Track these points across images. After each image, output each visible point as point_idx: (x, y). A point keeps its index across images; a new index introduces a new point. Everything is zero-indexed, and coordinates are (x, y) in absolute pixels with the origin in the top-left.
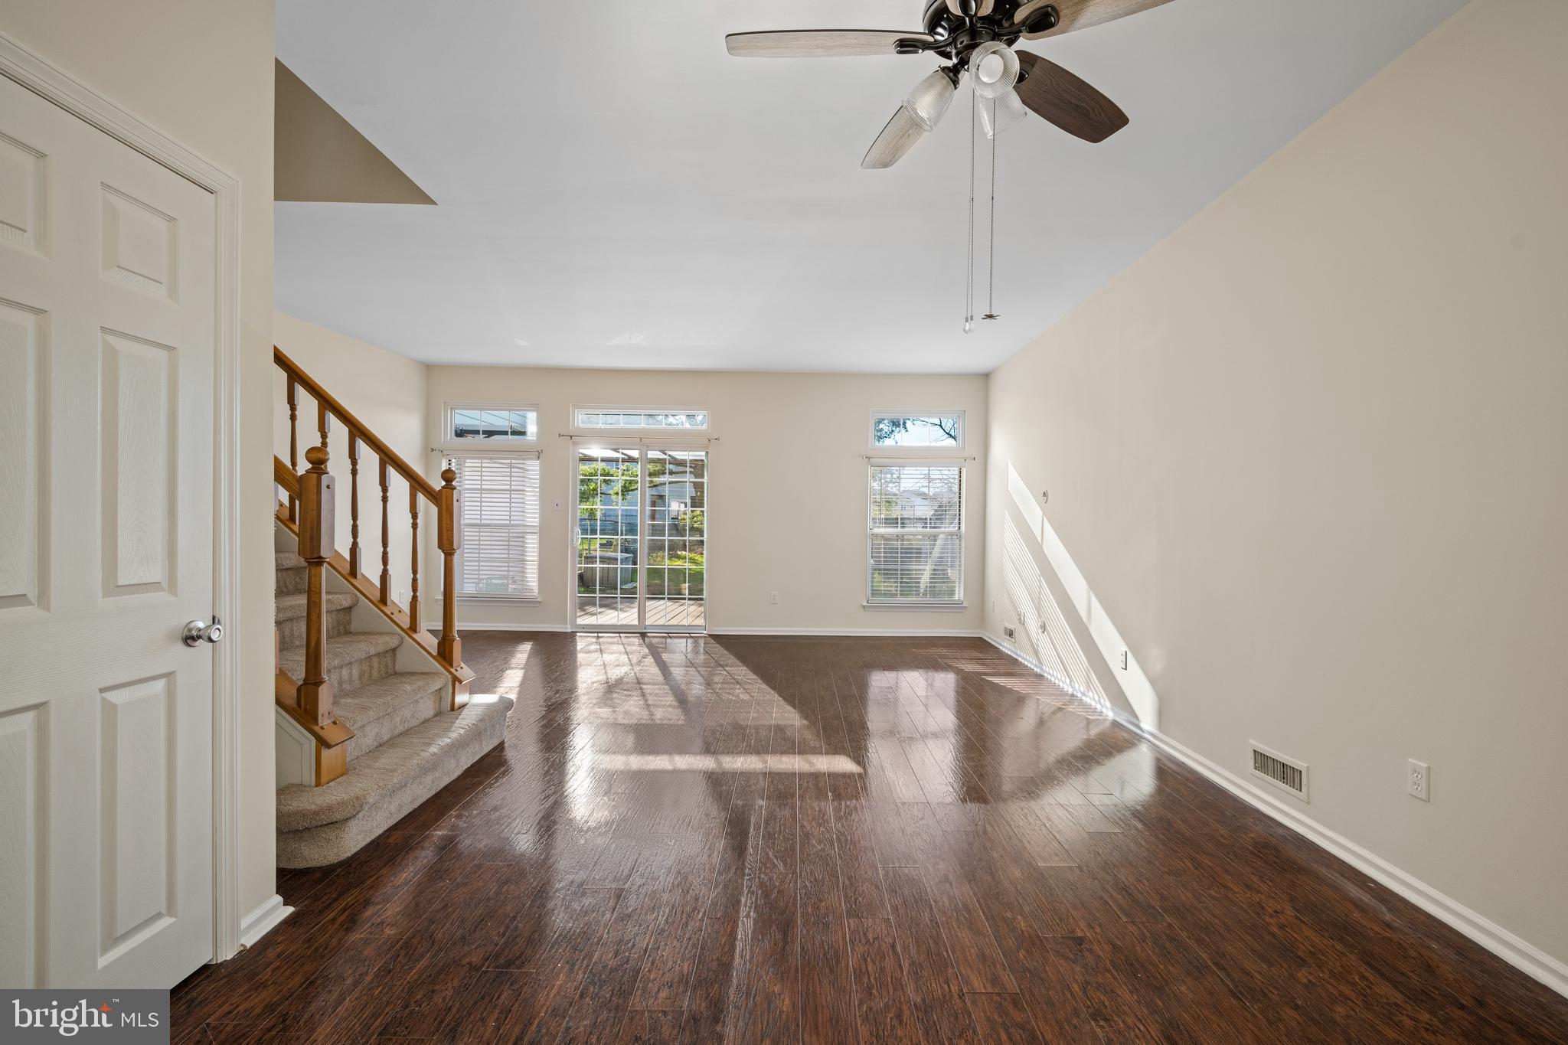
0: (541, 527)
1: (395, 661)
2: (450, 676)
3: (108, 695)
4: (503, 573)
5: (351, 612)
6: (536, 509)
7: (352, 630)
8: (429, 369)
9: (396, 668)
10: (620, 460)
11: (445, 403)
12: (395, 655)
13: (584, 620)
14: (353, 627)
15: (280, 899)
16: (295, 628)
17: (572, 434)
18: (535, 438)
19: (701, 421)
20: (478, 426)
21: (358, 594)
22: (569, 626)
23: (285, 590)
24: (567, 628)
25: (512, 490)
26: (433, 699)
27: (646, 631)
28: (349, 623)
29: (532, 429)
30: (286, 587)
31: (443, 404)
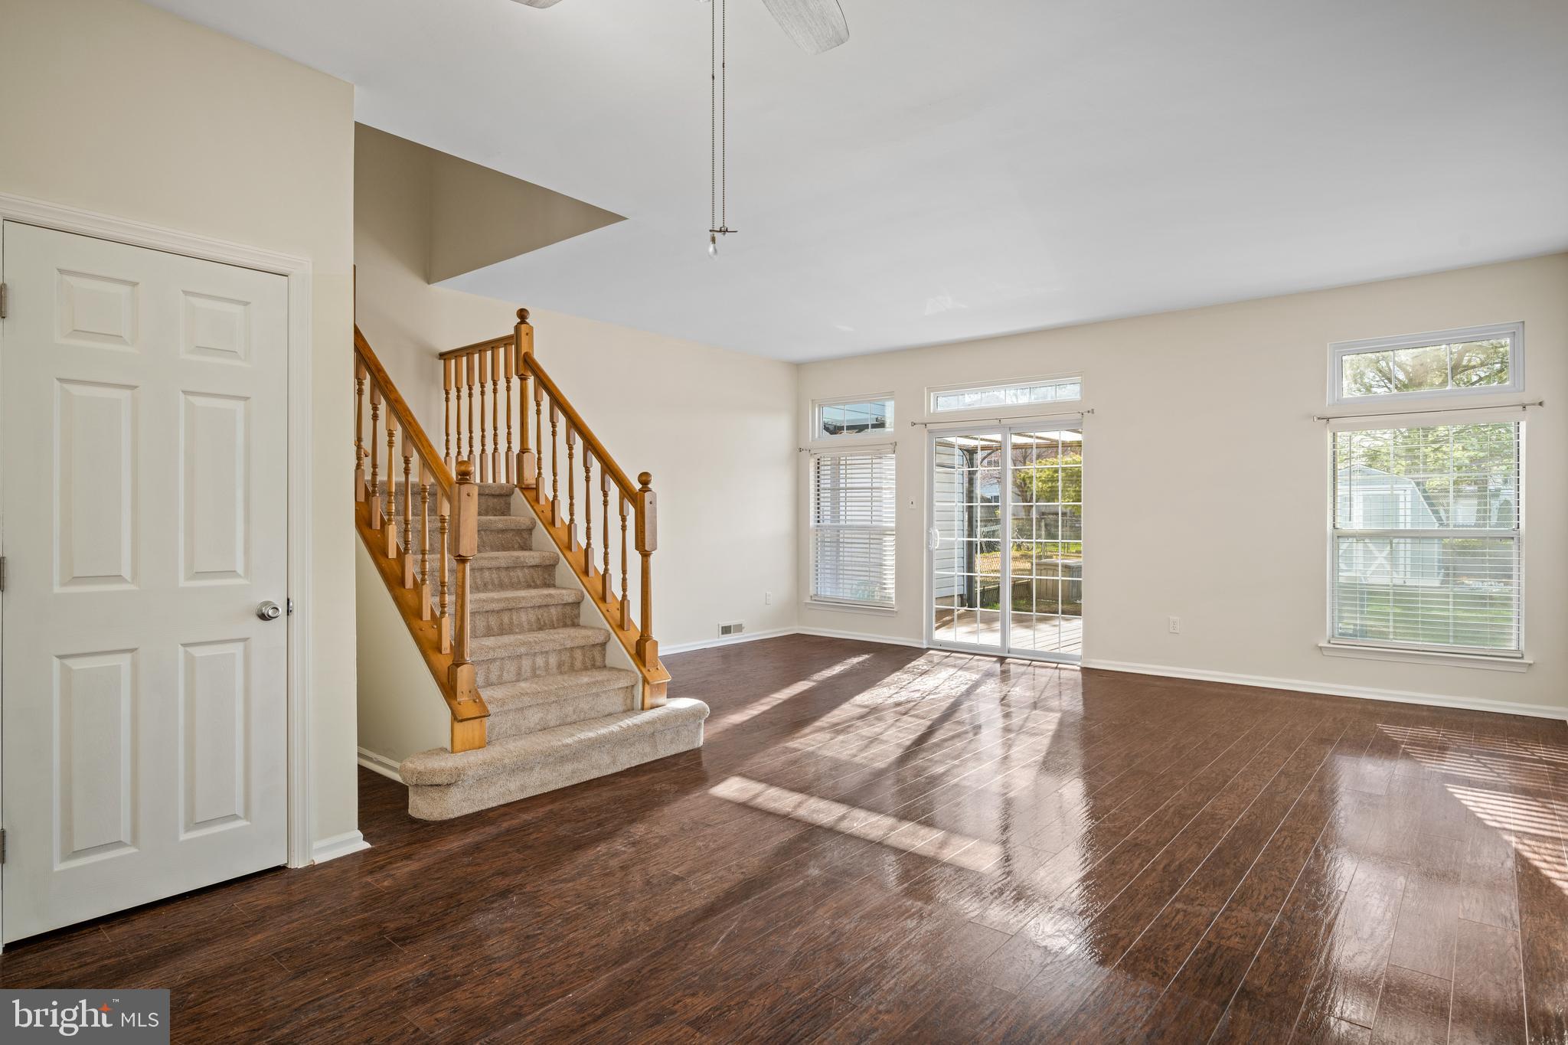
0: (897, 528)
1: (604, 655)
2: (640, 676)
3: (190, 650)
4: (865, 578)
5: (579, 606)
6: (892, 508)
7: (581, 624)
8: (798, 368)
9: (606, 662)
10: (1034, 447)
11: (812, 400)
12: (604, 649)
13: (943, 635)
14: (582, 620)
15: (361, 835)
16: (514, 618)
17: (926, 422)
18: (892, 430)
19: (1070, 392)
20: (867, 419)
21: (584, 590)
22: (925, 642)
23: (532, 584)
24: (922, 643)
25: (874, 488)
26: (622, 696)
27: (1008, 655)
28: (578, 616)
29: (889, 419)
30: (534, 581)
31: (810, 402)
